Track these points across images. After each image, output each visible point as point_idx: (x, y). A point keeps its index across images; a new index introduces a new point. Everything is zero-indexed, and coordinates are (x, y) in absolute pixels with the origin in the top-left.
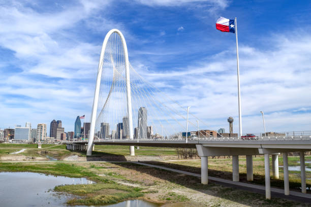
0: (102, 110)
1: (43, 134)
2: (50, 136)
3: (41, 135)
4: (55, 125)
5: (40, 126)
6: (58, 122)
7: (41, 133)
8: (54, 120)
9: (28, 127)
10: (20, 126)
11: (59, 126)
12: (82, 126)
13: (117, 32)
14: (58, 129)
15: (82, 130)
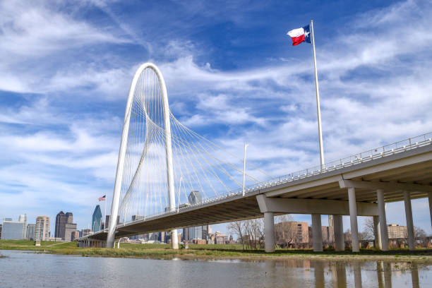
0: (131, 187)
1: (44, 233)
2: (56, 236)
3: (41, 234)
4: (63, 219)
5: (40, 220)
6: (68, 215)
7: (42, 230)
8: (62, 212)
9: (22, 221)
10: (10, 219)
11: (69, 221)
14: (67, 226)
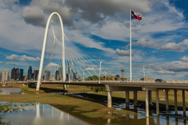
2: (11, 78)
5: (5, 72)
6: (17, 69)
8: (14, 68)
11: (17, 72)
12: (33, 72)
13: (57, 15)
15: (33, 75)
